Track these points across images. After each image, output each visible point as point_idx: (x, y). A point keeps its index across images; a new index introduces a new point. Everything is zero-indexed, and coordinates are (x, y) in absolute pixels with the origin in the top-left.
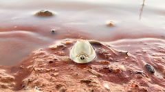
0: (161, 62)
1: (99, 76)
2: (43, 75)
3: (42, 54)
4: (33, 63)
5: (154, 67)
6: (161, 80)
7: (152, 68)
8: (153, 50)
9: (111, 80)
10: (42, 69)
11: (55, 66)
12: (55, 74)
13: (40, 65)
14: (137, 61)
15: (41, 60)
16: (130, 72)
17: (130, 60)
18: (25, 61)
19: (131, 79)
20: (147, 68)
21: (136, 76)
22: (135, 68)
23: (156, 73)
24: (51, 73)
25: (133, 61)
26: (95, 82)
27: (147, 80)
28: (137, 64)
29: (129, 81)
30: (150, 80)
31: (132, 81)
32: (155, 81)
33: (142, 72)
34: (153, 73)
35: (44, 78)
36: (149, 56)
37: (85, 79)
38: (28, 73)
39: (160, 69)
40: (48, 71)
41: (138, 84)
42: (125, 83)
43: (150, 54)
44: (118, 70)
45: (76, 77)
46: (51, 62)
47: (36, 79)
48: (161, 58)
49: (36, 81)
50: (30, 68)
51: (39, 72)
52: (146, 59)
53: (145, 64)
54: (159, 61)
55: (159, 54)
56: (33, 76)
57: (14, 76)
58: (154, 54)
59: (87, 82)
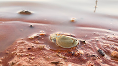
0: (109, 48)
1: (65, 59)
2: (23, 58)
3: (22, 43)
4: (16, 49)
5: (104, 51)
6: (110, 61)
7: (103, 52)
8: (103, 39)
9: (74, 61)
10: (23, 54)
11: (32, 51)
12: (32, 58)
13: (21, 51)
14: (92, 47)
15: (22, 47)
16: (87, 55)
17: (87, 47)
18: (10, 48)
19: (88, 60)
20: (99, 52)
21: (92, 58)
22: (91, 53)
23: (106, 56)
24: (29, 57)
25: (89, 47)
26: (62, 63)
27: (100, 61)
28: (92, 49)
29: (86, 62)
30: (101, 61)
31: (88, 62)
32: (105, 62)
33: (96, 55)
34: (103, 55)
35: (24, 61)
36: (101, 43)
37: (55, 61)
38: (12, 57)
39: (108, 53)
40: (27, 56)
41: (93, 64)
42: (84, 63)
43: (101, 42)
44: (79, 54)
45: (48, 59)
46: (29, 49)
47: (18, 62)
48: (109, 44)
49: (18, 63)
50: (14, 53)
51: (20, 56)
52: (99, 46)
53: (98, 49)
54: (108, 47)
55: (107, 42)
56: (15, 59)
57: (2, 59)
58: (104, 42)
59: (56, 63)
